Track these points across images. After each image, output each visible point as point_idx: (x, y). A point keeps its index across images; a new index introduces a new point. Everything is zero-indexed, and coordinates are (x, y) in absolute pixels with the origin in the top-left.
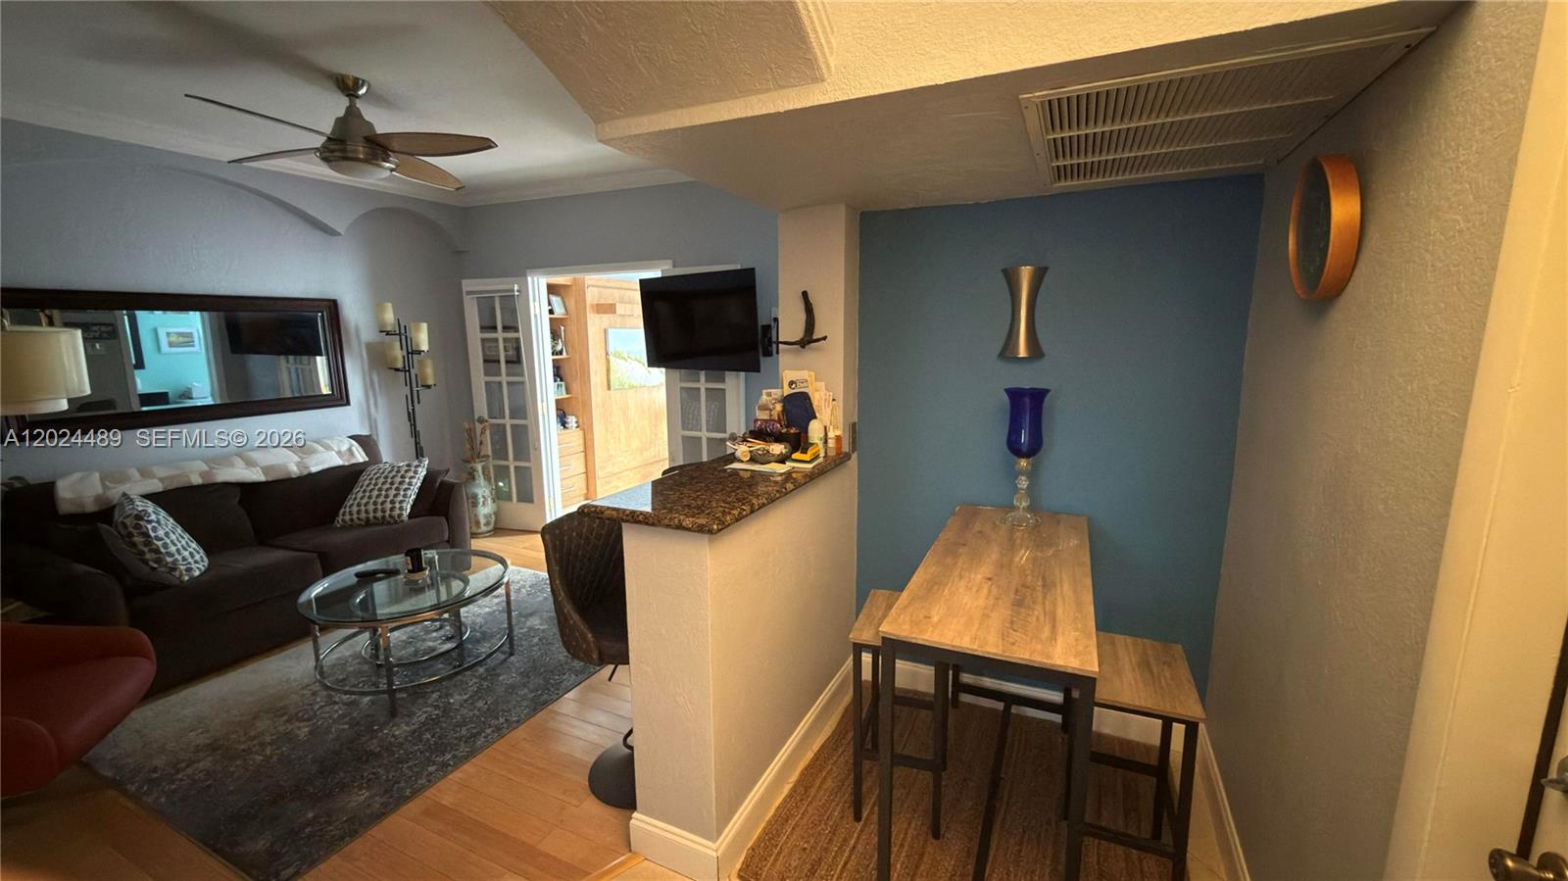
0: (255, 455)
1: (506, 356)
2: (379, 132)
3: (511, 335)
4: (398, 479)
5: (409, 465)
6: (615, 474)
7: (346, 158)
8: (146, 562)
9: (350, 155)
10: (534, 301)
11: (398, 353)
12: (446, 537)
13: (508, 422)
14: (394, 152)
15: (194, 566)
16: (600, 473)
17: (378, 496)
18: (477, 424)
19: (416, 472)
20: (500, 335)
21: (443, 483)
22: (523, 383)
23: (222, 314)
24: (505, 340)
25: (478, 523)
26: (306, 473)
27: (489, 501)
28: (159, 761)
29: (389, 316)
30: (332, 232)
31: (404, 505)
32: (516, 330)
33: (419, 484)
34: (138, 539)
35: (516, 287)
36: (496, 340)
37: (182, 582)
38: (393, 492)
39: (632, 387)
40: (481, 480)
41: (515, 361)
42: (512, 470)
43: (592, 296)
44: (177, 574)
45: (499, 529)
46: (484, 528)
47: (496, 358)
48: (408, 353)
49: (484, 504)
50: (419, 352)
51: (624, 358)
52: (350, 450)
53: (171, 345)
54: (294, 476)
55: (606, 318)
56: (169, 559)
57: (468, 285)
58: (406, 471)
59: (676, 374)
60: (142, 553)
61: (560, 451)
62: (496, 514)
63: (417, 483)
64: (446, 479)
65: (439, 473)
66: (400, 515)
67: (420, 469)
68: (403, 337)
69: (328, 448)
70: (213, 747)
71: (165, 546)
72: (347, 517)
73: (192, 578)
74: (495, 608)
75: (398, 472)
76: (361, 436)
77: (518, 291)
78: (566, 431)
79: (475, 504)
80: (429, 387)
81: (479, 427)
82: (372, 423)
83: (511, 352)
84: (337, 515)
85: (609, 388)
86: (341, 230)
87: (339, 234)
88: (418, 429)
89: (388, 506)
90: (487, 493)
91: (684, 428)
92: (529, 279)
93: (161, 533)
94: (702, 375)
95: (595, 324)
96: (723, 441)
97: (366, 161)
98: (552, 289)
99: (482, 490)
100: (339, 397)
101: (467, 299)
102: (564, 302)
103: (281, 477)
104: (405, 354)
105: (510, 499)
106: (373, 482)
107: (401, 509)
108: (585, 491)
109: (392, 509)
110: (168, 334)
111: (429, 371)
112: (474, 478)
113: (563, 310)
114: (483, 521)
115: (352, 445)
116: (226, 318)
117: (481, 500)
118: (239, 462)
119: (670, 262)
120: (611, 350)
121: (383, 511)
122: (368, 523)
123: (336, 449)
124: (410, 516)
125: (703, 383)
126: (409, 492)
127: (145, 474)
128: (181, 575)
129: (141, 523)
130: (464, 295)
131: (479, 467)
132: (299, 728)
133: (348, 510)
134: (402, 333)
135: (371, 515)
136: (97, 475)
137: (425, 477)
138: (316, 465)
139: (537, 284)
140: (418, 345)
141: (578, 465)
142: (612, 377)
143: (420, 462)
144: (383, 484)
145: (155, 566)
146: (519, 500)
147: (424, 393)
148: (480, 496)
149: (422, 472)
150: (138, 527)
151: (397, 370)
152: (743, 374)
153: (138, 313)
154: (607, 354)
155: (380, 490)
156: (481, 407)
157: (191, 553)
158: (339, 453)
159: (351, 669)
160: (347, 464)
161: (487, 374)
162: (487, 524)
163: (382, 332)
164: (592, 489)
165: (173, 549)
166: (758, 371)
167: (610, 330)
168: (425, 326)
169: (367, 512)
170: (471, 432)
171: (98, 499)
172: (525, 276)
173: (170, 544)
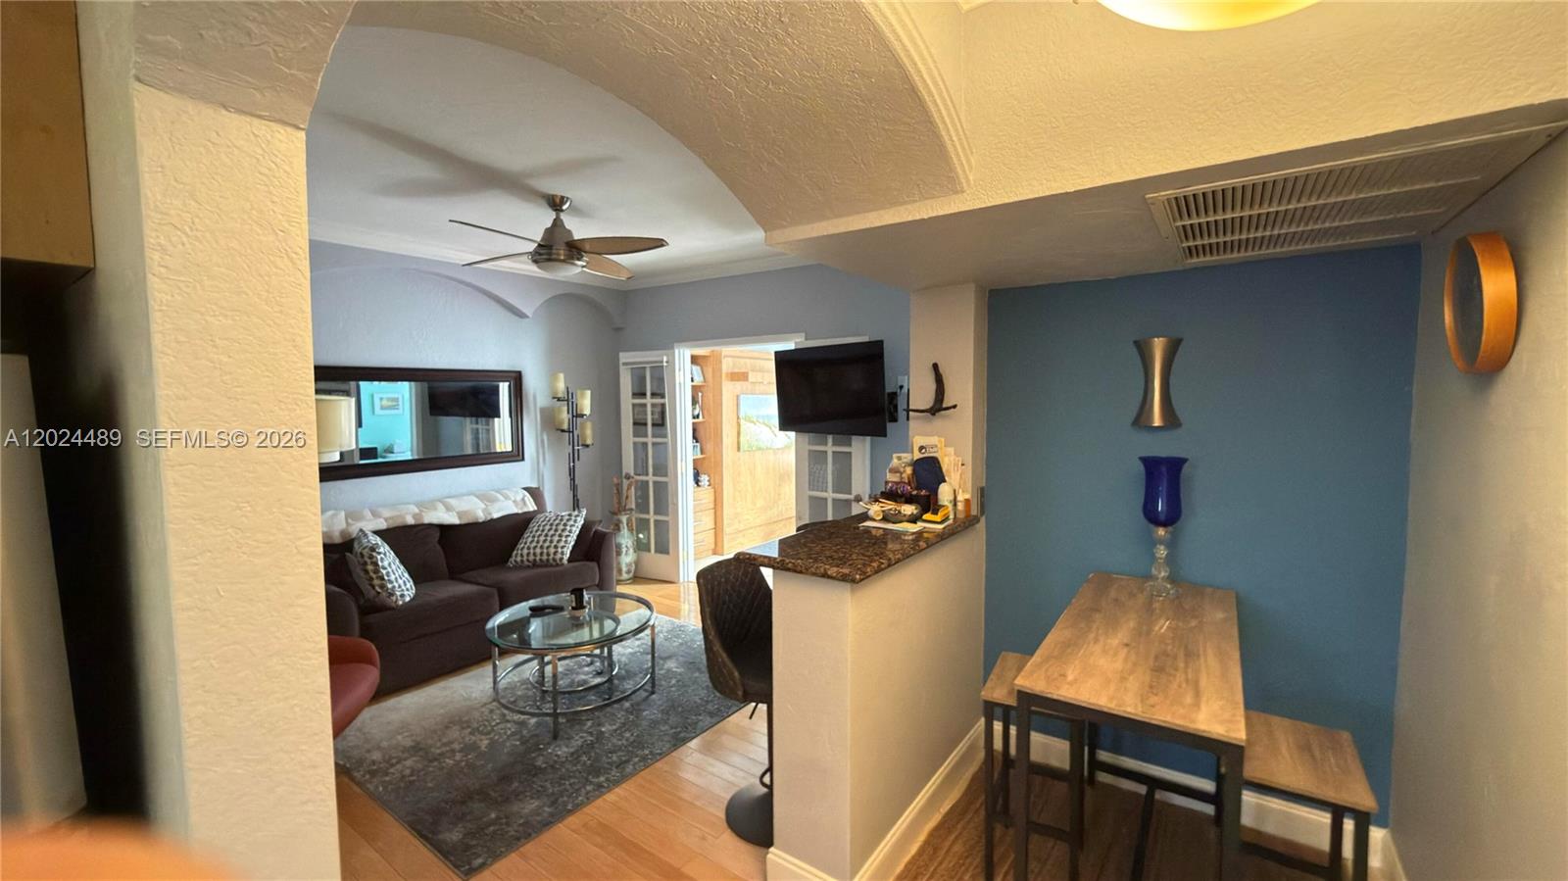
0: (452, 502)
1: (653, 419)
2: (576, 238)
3: (658, 401)
4: (561, 527)
5: (570, 515)
6: (740, 531)
7: (549, 260)
8: (373, 587)
9: (554, 257)
10: (680, 370)
11: (565, 416)
12: (597, 582)
13: (651, 478)
14: (585, 252)
15: (406, 593)
16: (727, 530)
17: (545, 541)
18: (624, 480)
19: (575, 521)
20: (649, 400)
21: (596, 532)
22: (665, 444)
23: (426, 385)
24: (653, 405)
25: (620, 571)
26: (489, 518)
27: (631, 550)
28: (376, 756)
29: (561, 386)
30: (521, 315)
31: (565, 550)
32: (663, 396)
33: (577, 532)
34: (370, 567)
35: (665, 359)
36: (645, 405)
37: (397, 606)
38: (556, 538)
39: (760, 449)
40: (625, 531)
41: (660, 423)
42: (652, 523)
43: (727, 366)
44: (394, 598)
45: (638, 578)
46: (625, 576)
47: (643, 421)
48: (573, 416)
49: (626, 554)
50: (582, 416)
51: (753, 422)
52: (523, 499)
53: (382, 408)
54: (481, 521)
55: (739, 386)
56: (390, 586)
57: (624, 357)
58: (568, 520)
59: (805, 437)
60: (372, 579)
61: (695, 506)
62: (637, 563)
63: (576, 531)
64: (600, 528)
65: (593, 523)
66: (561, 559)
67: (579, 519)
68: (570, 403)
69: (507, 498)
70: (416, 749)
71: (388, 574)
72: (519, 559)
73: (405, 604)
74: (637, 649)
75: (561, 520)
76: (531, 488)
77: (667, 362)
78: (699, 489)
79: (619, 553)
80: (587, 446)
81: (625, 483)
82: (540, 477)
83: (656, 416)
84: (510, 556)
85: (739, 449)
86: (528, 311)
87: (528, 317)
88: (576, 482)
89: (552, 550)
90: (630, 544)
91: (810, 489)
92: (677, 351)
93: (386, 563)
94: (830, 439)
95: (729, 389)
96: (848, 502)
97: (564, 261)
98: (695, 360)
99: (625, 540)
100: (516, 455)
101: (622, 368)
102: (703, 372)
103: (471, 521)
104: (570, 416)
105: (649, 551)
106: (541, 528)
107: (562, 553)
108: (713, 546)
109: (555, 553)
110: (381, 399)
111: (589, 432)
112: (619, 530)
113: (702, 378)
114: (624, 569)
115: (525, 496)
116: (429, 388)
117: (624, 550)
118: (441, 507)
119: (803, 334)
120: (742, 415)
121: (548, 555)
122: (535, 565)
123: (512, 499)
124: (569, 560)
125: (830, 447)
126: (569, 539)
127: (375, 514)
128: (397, 599)
129: (374, 554)
130: (621, 365)
131: (624, 519)
132: (481, 740)
133: (520, 552)
134: (569, 399)
135: (538, 558)
136: (343, 514)
137: (583, 526)
138: (498, 511)
139: (683, 354)
140: (582, 410)
141: (708, 521)
142: (742, 439)
143: (580, 512)
144: (549, 530)
145: (379, 590)
146: (656, 551)
147: (584, 453)
148: (624, 546)
149: (581, 522)
150: (371, 557)
151: (563, 431)
152: (868, 438)
153: (361, 383)
154: (738, 418)
155: (546, 535)
156: (628, 465)
157: (404, 582)
158: (515, 502)
159: (519, 693)
160: (520, 512)
161: (636, 435)
162: (628, 572)
163: (554, 398)
164: (719, 544)
165: (393, 577)
166: (885, 436)
167: (742, 396)
168: (588, 393)
169: (535, 554)
170: (619, 487)
171: (343, 533)
172: (673, 348)
173: (391, 574)
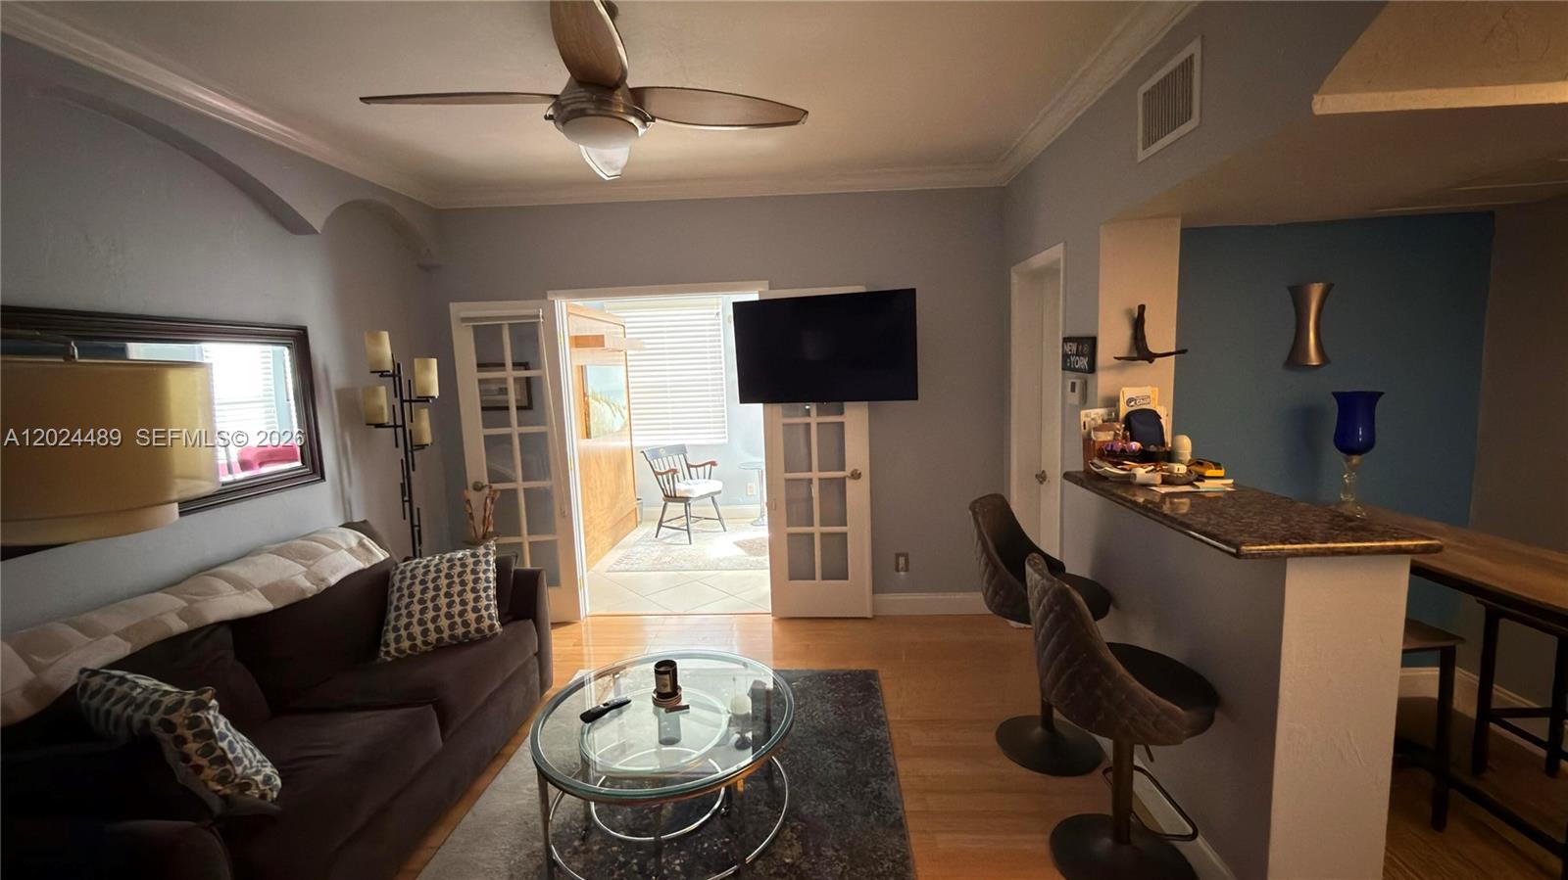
0: (240, 572)
1: (518, 400)
3: (527, 373)
4: (468, 577)
5: (473, 556)
10: (560, 330)
11: (387, 402)
13: (520, 485)
18: (473, 491)
19: (487, 563)
20: (509, 374)
22: (546, 434)
24: (517, 380)
26: (323, 588)
29: (383, 352)
32: (535, 366)
33: (495, 579)
35: (541, 312)
36: (503, 381)
39: (604, 433)
41: (532, 405)
42: (527, 547)
47: (501, 404)
48: (402, 401)
50: (427, 399)
51: (597, 400)
52: (360, 544)
54: (312, 595)
55: (587, 353)
56: (240, 770)
57: (457, 310)
58: (476, 564)
63: (492, 574)
65: (507, 560)
66: (491, 627)
67: (489, 558)
68: (397, 379)
69: (334, 546)
71: (232, 747)
72: (406, 645)
76: (361, 522)
77: (543, 317)
80: (424, 447)
81: (476, 496)
84: (381, 642)
85: (588, 436)
86: (318, 227)
87: (315, 229)
88: (415, 506)
89: (471, 616)
91: (786, 471)
92: (555, 302)
94: (813, 408)
100: (312, 470)
101: (457, 327)
103: (294, 600)
104: (396, 402)
106: (430, 585)
109: (476, 620)
111: (426, 424)
115: (358, 538)
118: (224, 586)
119: (766, 283)
120: (589, 392)
122: (445, 647)
123: (344, 546)
124: (501, 625)
125: (814, 418)
126: (488, 593)
127: (88, 631)
130: (453, 322)
134: (398, 373)
138: (331, 573)
139: (561, 309)
140: (424, 389)
142: (592, 423)
144: (451, 585)
147: (420, 457)
149: (492, 563)
151: (380, 425)
155: (449, 596)
156: (478, 470)
158: (351, 550)
160: (369, 564)
161: (487, 426)
163: (373, 372)
166: (915, 398)
167: (588, 367)
168: (433, 362)
172: (547, 299)
